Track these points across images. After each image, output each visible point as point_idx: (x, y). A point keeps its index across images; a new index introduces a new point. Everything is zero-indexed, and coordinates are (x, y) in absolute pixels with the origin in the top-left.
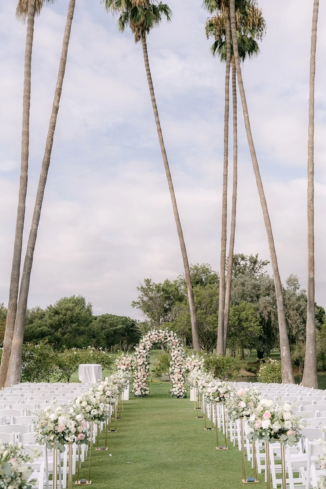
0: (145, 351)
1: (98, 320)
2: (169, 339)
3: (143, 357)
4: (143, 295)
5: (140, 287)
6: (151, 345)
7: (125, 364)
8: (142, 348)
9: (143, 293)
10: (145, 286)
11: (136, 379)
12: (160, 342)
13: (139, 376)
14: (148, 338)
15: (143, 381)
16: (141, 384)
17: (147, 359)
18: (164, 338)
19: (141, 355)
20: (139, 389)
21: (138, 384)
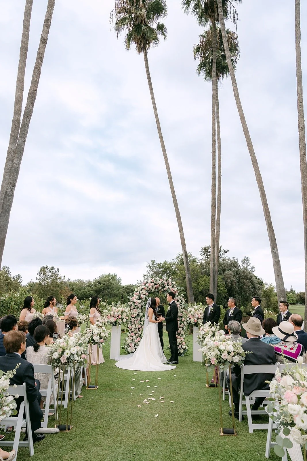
0: (140, 301)
1: (125, 288)
2: (167, 287)
3: (138, 308)
4: (150, 271)
5: (148, 266)
6: (147, 294)
7: (114, 316)
8: (137, 297)
9: (150, 269)
10: (151, 265)
11: (129, 333)
12: (157, 290)
13: (133, 329)
14: (143, 287)
15: (137, 335)
16: (135, 339)
17: (142, 310)
18: (161, 286)
19: (136, 306)
20: (133, 344)
21: (132, 338)
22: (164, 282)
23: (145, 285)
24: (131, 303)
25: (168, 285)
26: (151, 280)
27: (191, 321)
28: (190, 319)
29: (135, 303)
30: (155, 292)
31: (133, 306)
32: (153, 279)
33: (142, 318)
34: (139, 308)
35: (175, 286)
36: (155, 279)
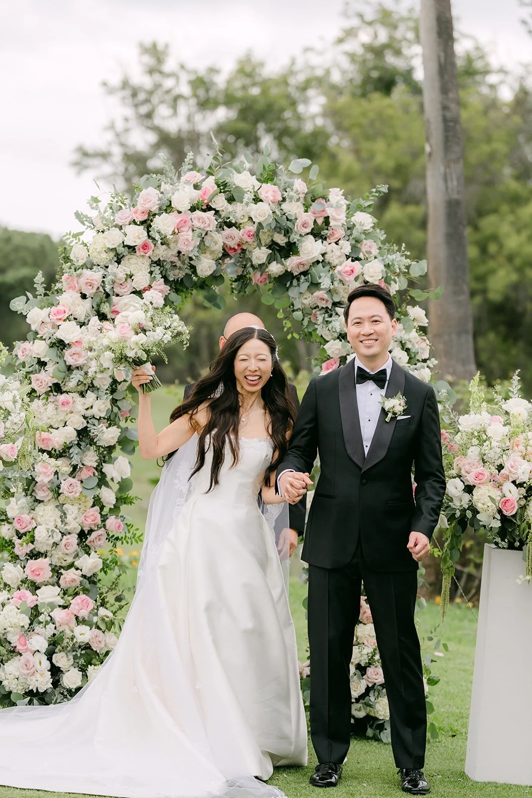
3: (87, 385)
4: (126, 120)
5: (115, 81)
8: (84, 308)
9: (129, 112)
10: (141, 79)
11: (15, 558)
12: (230, 271)
13: (41, 534)
14: (136, 235)
15: (70, 577)
16: (52, 606)
17: (114, 401)
18: (265, 239)
19: (69, 368)
20: (39, 642)
21: (30, 599)
22: (293, 208)
23: (147, 224)
24: (39, 348)
25: (317, 233)
26: (196, 187)
27: (479, 506)
28: (469, 489)
29: (67, 353)
30: (217, 277)
31: (50, 368)
32: (210, 184)
33: (111, 461)
34: (92, 387)
35: (369, 246)
36: (223, 186)
